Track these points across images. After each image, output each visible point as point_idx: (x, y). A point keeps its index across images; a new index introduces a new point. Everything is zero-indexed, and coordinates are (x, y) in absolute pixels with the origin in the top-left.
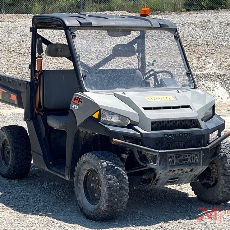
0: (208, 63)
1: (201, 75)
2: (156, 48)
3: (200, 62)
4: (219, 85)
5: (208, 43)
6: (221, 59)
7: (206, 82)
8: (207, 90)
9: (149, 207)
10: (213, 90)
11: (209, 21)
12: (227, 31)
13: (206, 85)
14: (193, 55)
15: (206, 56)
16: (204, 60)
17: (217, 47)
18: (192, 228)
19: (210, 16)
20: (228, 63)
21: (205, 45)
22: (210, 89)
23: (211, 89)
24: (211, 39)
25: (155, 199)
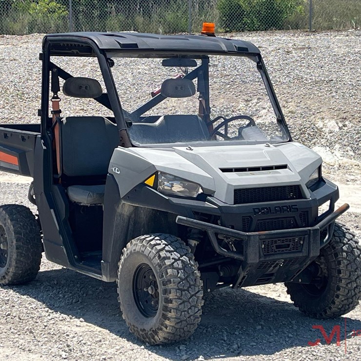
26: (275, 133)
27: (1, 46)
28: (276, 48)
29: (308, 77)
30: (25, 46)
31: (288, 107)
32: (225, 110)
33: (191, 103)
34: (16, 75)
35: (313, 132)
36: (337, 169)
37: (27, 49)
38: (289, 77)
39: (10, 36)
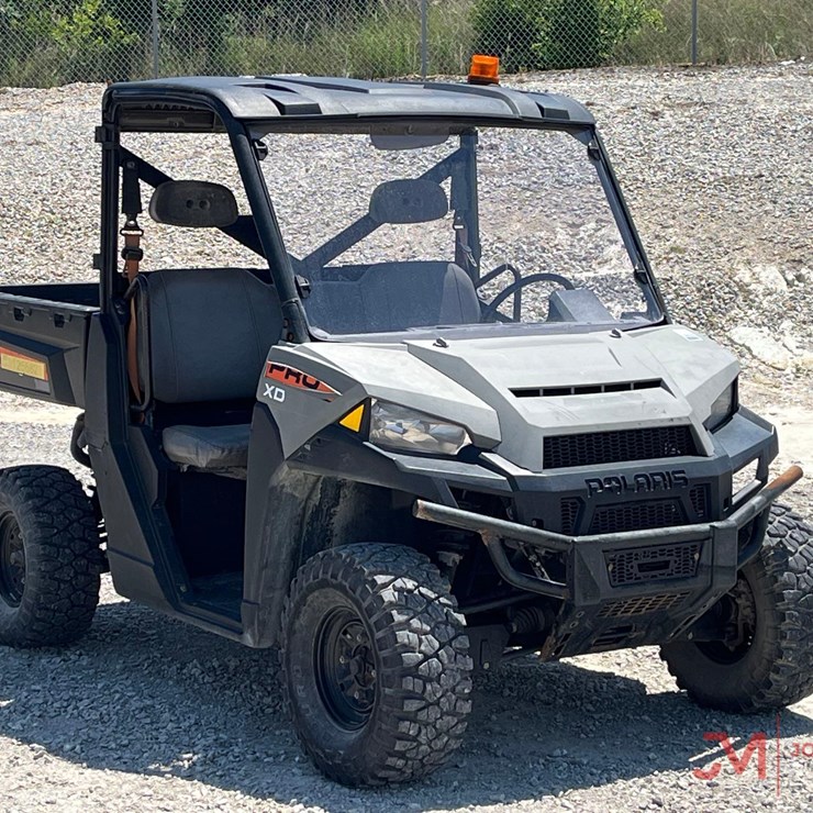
0: (609, 240)
1: (591, 283)
3: (582, 238)
6: (647, 228)
9: (582, 735)
11: (592, 104)
12: (654, 135)
14: (555, 217)
15: (599, 221)
16: (592, 232)
17: (631, 188)
18: (765, 805)
19: (591, 88)
20: (673, 239)
21: (590, 183)
25: (590, 707)
27: (3, 113)
28: (626, 104)
29: (707, 168)
30: (56, 111)
31: (667, 237)
32: (525, 247)
34: (44, 178)
35: (730, 293)
36: (792, 376)
37: (62, 118)
38: (664, 170)
39: (21, 89)
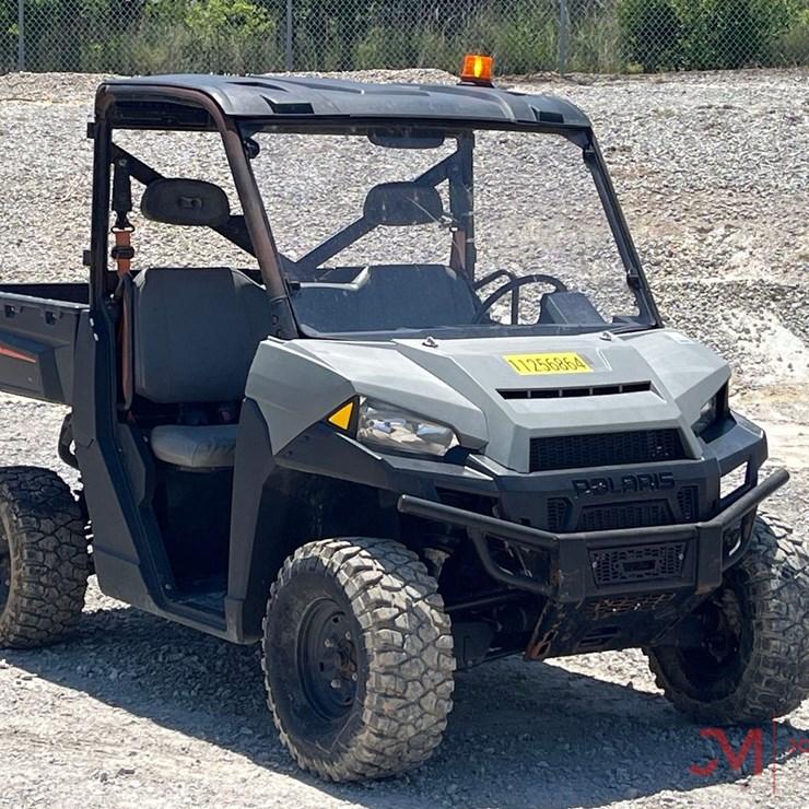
0: (736, 247)
1: (716, 289)
2: (558, 194)
3: (710, 244)
4: (775, 324)
5: (733, 183)
6: (777, 235)
7: (734, 311)
8: (740, 338)
10: (758, 340)
11: (730, 107)
12: (791, 141)
13: (736, 323)
14: (684, 221)
15: (728, 227)
16: (721, 238)
17: (763, 194)
19: (730, 90)
20: (803, 248)
21: (721, 187)
22: (747, 336)
23: (754, 334)
24: (742, 168)
26: (769, 304)
28: (765, 108)
31: (797, 245)
32: (652, 251)
33: (574, 234)
38: (798, 176)
